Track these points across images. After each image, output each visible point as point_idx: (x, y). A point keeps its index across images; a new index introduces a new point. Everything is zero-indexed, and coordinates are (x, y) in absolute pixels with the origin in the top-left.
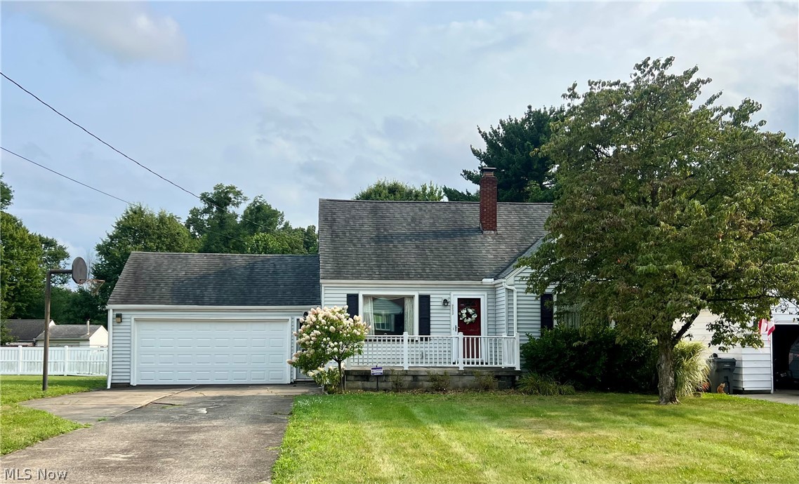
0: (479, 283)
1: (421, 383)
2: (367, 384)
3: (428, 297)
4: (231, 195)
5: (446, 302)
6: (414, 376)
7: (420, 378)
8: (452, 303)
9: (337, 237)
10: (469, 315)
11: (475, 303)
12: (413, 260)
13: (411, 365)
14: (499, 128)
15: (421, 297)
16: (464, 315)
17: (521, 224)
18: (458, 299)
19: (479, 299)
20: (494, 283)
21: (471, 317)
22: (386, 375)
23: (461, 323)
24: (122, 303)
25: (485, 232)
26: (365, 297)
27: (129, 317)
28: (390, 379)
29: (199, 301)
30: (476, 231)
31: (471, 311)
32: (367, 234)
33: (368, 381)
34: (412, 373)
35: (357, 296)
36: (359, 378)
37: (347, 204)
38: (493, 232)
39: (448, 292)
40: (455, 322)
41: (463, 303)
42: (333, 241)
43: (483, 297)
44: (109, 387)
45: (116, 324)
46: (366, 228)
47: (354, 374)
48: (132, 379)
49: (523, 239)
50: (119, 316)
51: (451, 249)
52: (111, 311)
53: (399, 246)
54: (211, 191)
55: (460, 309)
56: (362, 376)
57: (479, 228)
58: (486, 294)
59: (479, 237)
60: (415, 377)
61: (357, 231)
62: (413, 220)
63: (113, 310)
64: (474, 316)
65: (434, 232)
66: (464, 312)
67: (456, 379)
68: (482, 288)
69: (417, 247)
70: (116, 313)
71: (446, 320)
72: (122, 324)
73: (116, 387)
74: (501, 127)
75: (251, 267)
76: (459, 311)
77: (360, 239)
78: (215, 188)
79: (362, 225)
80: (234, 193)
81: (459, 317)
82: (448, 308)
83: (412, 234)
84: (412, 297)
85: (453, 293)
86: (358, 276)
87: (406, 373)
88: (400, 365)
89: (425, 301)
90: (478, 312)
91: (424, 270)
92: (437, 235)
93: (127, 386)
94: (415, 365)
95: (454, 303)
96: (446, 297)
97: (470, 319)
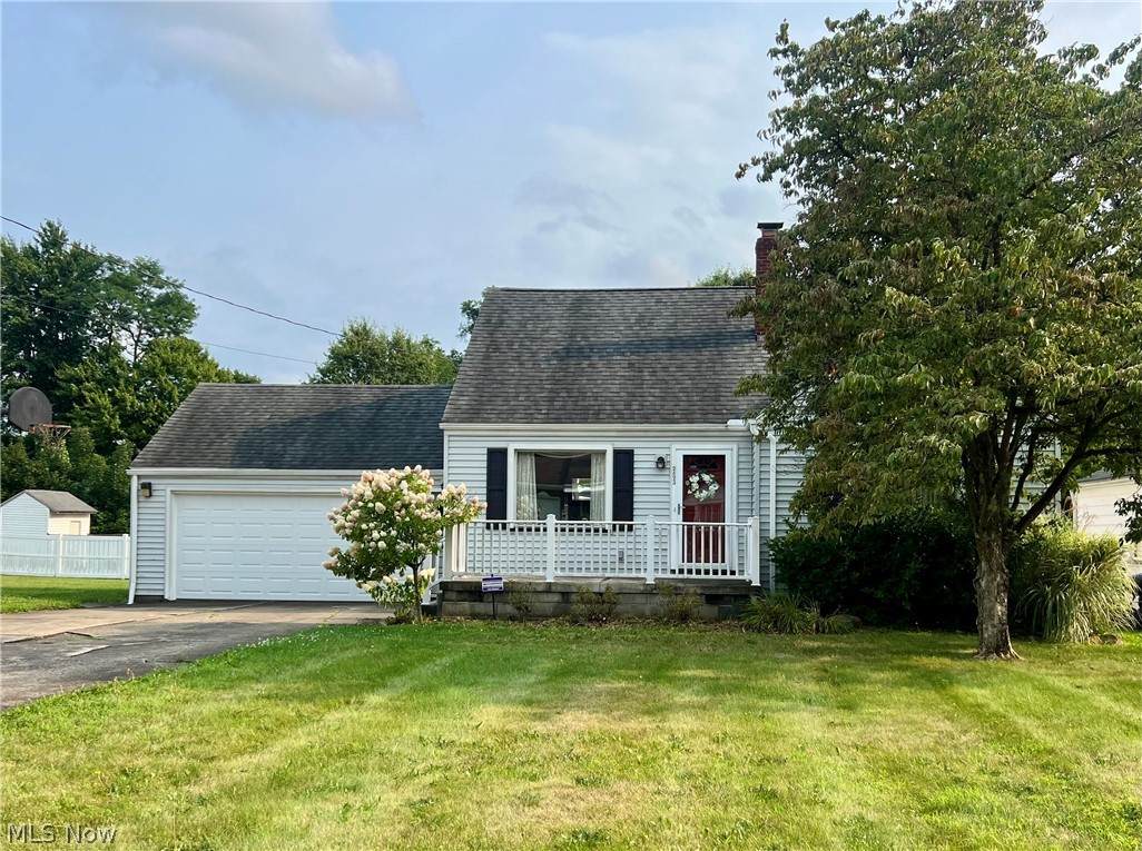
0: (722, 427)
1: (573, 607)
3: (630, 453)
5: (661, 463)
6: (563, 593)
7: (573, 597)
8: (672, 464)
9: (497, 349)
10: (703, 486)
11: (714, 464)
12: (615, 389)
13: (559, 573)
15: (617, 453)
16: (695, 486)
18: (685, 456)
19: (723, 457)
21: (707, 489)
22: (509, 590)
23: (688, 499)
24: (156, 466)
26: (519, 453)
27: (163, 489)
28: (513, 597)
29: (274, 462)
30: (747, 337)
31: (706, 478)
32: (550, 345)
33: (481, 601)
34: (559, 589)
35: (504, 452)
36: (465, 596)
37: (534, 295)
39: (666, 444)
40: (677, 498)
41: (693, 464)
42: (487, 357)
43: (730, 452)
44: (131, 601)
45: (142, 499)
47: (456, 588)
48: (166, 590)
50: (148, 486)
52: (136, 478)
53: (600, 364)
54: (478, 299)
55: (687, 473)
56: (470, 592)
57: (753, 331)
58: (735, 447)
59: (750, 348)
60: (567, 595)
61: (533, 340)
62: (640, 320)
63: (139, 477)
64: (714, 488)
65: (670, 339)
66: (694, 479)
67: (640, 599)
68: (727, 435)
69: (631, 365)
70: (143, 481)
71: (661, 496)
72: (152, 499)
73: (143, 601)
75: (379, 406)
76: (686, 478)
79: (547, 330)
81: (686, 488)
82: (665, 472)
84: (603, 453)
85: (675, 446)
86: (507, 416)
87: (549, 589)
88: (541, 573)
89: (624, 460)
90: (721, 481)
91: (628, 405)
93: (158, 602)
94: (567, 573)
95: (677, 464)
96: (662, 453)
97: (705, 493)
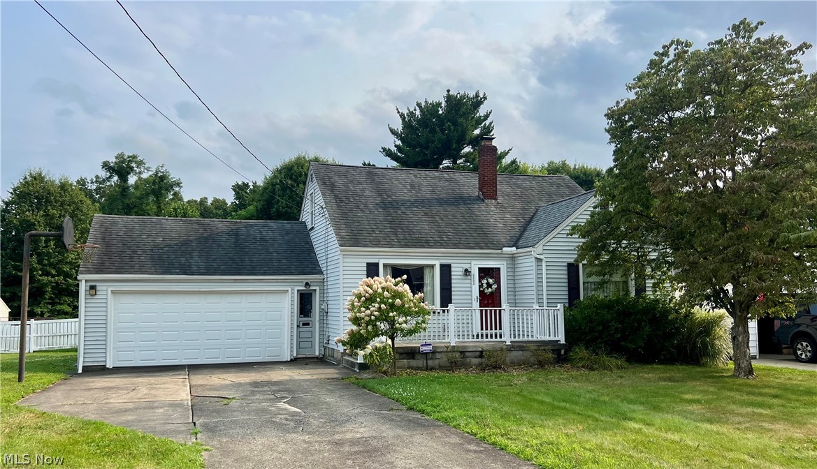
0: (499, 251)
1: (468, 360)
2: (413, 363)
3: (449, 266)
4: (133, 165)
5: (467, 272)
6: (461, 352)
7: (467, 354)
8: (472, 273)
9: (342, 202)
10: (489, 286)
11: (495, 273)
12: (427, 227)
13: (457, 340)
14: (415, 110)
15: (442, 266)
16: (485, 286)
17: (516, 194)
18: (479, 269)
19: (499, 269)
20: (515, 252)
21: (491, 288)
22: (433, 352)
23: (482, 293)
24: (97, 273)
25: (486, 201)
26: (385, 266)
27: (105, 290)
28: (438, 356)
29: (186, 270)
30: (477, 200)
31: (491, 281)
33: (414, 359)
34: (460, 349)
35: (377, 265)
36: (404, 356)
38: (493, 201)
39: (469, 261)
40: (476, 293)
41: (484, 272)
43: (503, 266)
44: (80, 371)
45: (88, 297)
46: (367, 193)
48: (107, 361)
49: (523, 209)
50: (93, 288)
51: (459, 216)
52: (84, 281)
53: (408, 213)
54: (112, 160)
55: (481, 278)
56: (408, 354)
57: (478, 196)
58: (505, 263)
59: (482, 206)
60: (463, 352)
61: (360, 196)
62: (412, 187)
63: (86, 281)
64: (495, 287)
65: (436, 199)
66: (485, 281)
67: (506, 354)
68: (500, 257)
70: (89, 284)
71: (467, 290)
72: (96, 297)
73: (90, 371)
74: (417, 108)
75: (236, 233)
76: (480, 281)
77: (366, 205)
78: (116, 158)
79: (363, 190)
80: (136, 162)
81: (481, 286)
82: (469, 277)
83: (416, 201)
84: (432, 266)
85: (473, 262)
86: (376, 243)
87: (453, 350)
88: (447, 340)
89: (446, 270)
90: (498, 282)
91: (441, 237)
92: (441, 202)
93: (101, 370)
94: (461, 340)
95: (475, 273)
96: (467, 266)
97: (490, 290)
